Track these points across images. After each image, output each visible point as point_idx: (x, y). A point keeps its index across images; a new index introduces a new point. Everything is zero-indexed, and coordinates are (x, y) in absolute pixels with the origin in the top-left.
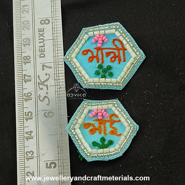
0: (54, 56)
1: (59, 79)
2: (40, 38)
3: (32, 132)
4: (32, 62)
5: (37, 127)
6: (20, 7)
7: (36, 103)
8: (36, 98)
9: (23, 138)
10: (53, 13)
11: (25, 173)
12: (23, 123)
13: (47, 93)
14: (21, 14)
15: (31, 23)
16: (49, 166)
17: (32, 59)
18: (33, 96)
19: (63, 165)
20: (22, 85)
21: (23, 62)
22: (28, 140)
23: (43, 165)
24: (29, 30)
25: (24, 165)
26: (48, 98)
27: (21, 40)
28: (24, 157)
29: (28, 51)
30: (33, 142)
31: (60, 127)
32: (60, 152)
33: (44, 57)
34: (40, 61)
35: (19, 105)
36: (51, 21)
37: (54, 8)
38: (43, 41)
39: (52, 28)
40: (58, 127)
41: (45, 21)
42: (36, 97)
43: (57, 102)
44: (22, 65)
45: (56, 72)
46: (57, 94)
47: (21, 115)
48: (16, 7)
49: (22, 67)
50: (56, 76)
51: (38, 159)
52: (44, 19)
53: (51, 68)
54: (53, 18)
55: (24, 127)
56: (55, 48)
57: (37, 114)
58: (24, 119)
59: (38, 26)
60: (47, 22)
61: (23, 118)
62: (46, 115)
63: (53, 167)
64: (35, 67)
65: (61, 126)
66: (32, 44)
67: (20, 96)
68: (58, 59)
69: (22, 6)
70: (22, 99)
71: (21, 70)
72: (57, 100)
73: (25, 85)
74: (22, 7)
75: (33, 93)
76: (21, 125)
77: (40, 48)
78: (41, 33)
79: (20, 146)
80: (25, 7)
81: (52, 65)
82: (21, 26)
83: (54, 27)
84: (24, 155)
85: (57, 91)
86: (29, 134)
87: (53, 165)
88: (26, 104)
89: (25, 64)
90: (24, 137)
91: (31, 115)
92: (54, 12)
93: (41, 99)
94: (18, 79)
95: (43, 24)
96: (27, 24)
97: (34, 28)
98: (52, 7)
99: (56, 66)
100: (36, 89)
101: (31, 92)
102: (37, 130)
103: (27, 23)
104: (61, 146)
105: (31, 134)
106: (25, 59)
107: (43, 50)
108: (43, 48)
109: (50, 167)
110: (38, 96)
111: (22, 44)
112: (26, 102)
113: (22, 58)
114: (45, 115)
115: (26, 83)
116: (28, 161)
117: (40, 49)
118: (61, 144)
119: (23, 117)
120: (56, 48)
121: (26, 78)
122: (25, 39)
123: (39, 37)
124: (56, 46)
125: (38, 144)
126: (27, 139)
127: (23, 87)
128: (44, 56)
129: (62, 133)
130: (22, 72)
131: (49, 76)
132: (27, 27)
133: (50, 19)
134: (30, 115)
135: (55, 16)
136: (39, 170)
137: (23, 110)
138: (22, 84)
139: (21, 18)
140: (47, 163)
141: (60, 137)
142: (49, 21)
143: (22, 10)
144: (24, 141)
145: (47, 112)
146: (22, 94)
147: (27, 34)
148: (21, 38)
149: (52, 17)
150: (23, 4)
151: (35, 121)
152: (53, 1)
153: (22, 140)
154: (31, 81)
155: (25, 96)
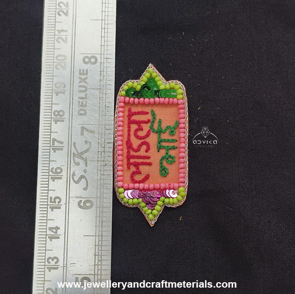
3: (59, 228)
6: (54, 31)
8: (68, 177)
18: (64, 173)
20: (49, 155)
21: (53, 119)
22: (51, 241)
25: (44, 278)
26: (86, 179)
28: (45, 265)
30: (58, 243)
33: (85, 114)
35: (42, 186)
37: (106, 40)
38: (84, 89)
40: (98, 225)
41: (90, 60)
42: (69, 175)
43: (99, 187)
44: (51, 124)
46: (99, 175)
47: (45, 200)
48: (48, 31)
49: (51, 126)
51: (65, 270)
52: (90, 56)
55: (47, 220)
60: (93, 60)
61: (47, 205)
62: (82, 204)
65: (102, 223)
67: (44, 171)
68: (105, 120)
69: (57, 31)
71: (49, 131)
72: (99, 183)
75: (65, 169)
79: (39, 248)
80: (62, 33)
81: (96, 128)
83: (102, 70)
84: (45, 262)
85: (101, 171)
88: (52, 185)
90: (46, 235)
91: (59, 202)
92: (104, 45)
93: (76, 179)
94: (43, 145)
95: (86, 63)
98: (103, 38)
100: (69, 163)
101: (61, 167)
102: (67, 227)
104: (100, 254)
106: (56, 115)
110: (71, 173)
111: (54, 91)
112: (53, 181)
116: (50, 271)
118: (100, 252)
119: (46, 203)
121: (56, 144)
125: (66, 247)
126: (51, 238)
127: (49, 158)
128: (86, 113)
129: (102, 234)
131: (90, 145)
132: (63, 64)
134: (57, 202)
137: (48, 193)
139: (54, 49)
141: (99, 241)
142: (96, 60)
143: (56, 37)
144: (46, 241)
145: (83, 200)
146: (48, 168)
150: (58, 27)
151: (65, 213)
152: (104, 29)
153: (43, 239)
154: (62, 149)
155: (53, 172)
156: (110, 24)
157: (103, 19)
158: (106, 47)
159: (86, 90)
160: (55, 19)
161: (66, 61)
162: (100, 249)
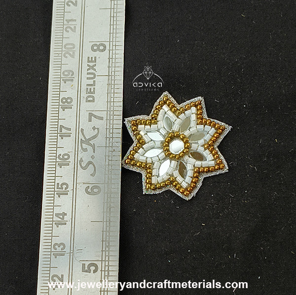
0: (107, 102)
1: (112, 138)
2: (89, 71)
3: (66, 214)
4: (74, 107)
5: (74, 207)
6: (62, 21)
7: (75, 170)
8: (76, 164)
9: (51, 223)
10: (111, 34)
11: (49, 277)
12: (54, 200)
13: (93, 157)
14: (63, 33)
15: (78, 48)
16: (86, 269)
17: (74, 103)
18: (71, 160)
19: (108, 269)
20: (57, 142)
21: (60, 106)
22: (58, 227)
23: (78, 268)
24: (74, 58)
25: (50, 264)
26: (94, 165)
27: (60, 72)
28: (51, 252)
29: (69, 91)
30: (65, 230)
31: (108, 211)
32: (106, 249)
33: (93, 101)
34: (86, 107)
35: (49, 172)
36: (108, 48)
37: (115, 28)
38: (92, 76)
39: (109, 59)
40: (105, 210)
41: (99, 47)
42: (76, 161)
43: (107, 173)
44: (58, 111)
45: (109, 126)
46: (107, 161)
47: (52, 187)
48: (57, 21)
49: (58, 114)
50: (108, 133)
51: (71, 257)
52: (98, 43)
53: (101, 118)
54: (111, 43)
55: (53, 206)
56: (111, 89)
57: (75, 188)
58: (55, 194)
59: (88, 53)
60: (102, 48)
61: (54, 191)
62: (89, 190)
63: (92, 271)
64: (78, 116)
65: (110, 209)
66: (76, 80)
67: (51, 158)
68: (114, 106)
69: (66, 20)
70: (55, 163)
71: (57, 118)
72: (107, 169)
73: (61, 142)
74: (65, 22)
75: (72, 155)
76: (49, 202)
77: (88, 87)
78: (91, 64)
79: (45, 235)
80: (70, 23)
81: (104, 114)
82: (62, 51)
83: (111, 57)
84: (51, 249)
85: (109, 156)
86: (61, 217)
87: (93, 268)
88: (60, 171)
89: (64, 110)
90: (53, 221)
91: (66, 189)
92: (113, 33)
93: (83, 165)
94: (51, 132)
95: (95, 51)
96: (71, 48)
97: (81, 56)
98: (112, 26)
99: (110, 117)
100: (77, 150)
101: (68, 153)
102: (74, 213)
103: (72, 46)
104: (107, 240)
105: (63, 217)
106: (64, 103)
107: (92, 91)
108: (92, 87)
109: (88, 271)
110: (79, 160)
111: (62, 79)
112: (61, 167)
113: (59, 100)
114: (86, 190)
115: (62, 139)
116: (56, 258)
117: (88, 88)
118: (108, 237)
120: (113, 90)
121: (64, 131)
122: (66, 71)
123: (88, 70)
124: (113, 86)
126: (58, 224)
127: (57, 145)
128: (94, 99)
129: (110, 220)
130: (58, 122)
131: (98, 132)
132: (71, 53)
133: (107, 44)
134: (64, 188)
135: (114, 40)
136: (71, 274)
137: (55, 179)
138: (56, 140)
139: (63, 38)
140: (85, 264)
141: (107, 226)
142: (105, 47)
143: (65, 27)
144: (52, 227)
145: (91, 186)
146: (55, 155)
148: (61, 70)
150: (67, 17)
151: (72, 199)
152: (113, 17)
153: (49, 226)
154: (70, 136)
155: (60, 158)
156: (119, 12)
157: (112, 7)
158: (114, 34)
159: (94, 77)
160: (64, 10)
161: (74, 50)
162: (108, 234)
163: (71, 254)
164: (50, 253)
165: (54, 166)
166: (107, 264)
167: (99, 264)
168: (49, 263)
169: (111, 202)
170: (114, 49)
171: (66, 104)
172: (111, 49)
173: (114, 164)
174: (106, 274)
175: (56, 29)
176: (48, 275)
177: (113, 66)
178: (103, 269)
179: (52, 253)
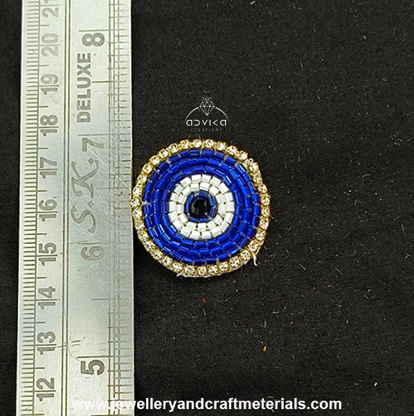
0: (109, 121)
1: (119, 174)
2: (80, 76)
5: (65, 279)
7: (65, 224)
9: (33, 303)
10: (112, 19)
11: (33, 382)
12: (35, 269)
13: (90, 204)
14: (39, 18)
15: (62, 41)
16: (87, 368)
17: (60, 123)
19: (119, 368)
23: (74, 367)
24: (57, 56)
27: (38, 78)
29: (52, 106)
31: (116, 283)
32: (114, 339)
36: (107, 39)
39: (110, 56)
45: (114, 158)
50: (112, 167)
53: (101, 146)
54: (112, 32)
56: (114, 101)
57: (66, 250)
58: (37, 260)
59: (78, 48)
63: (96, 372)
64: (66, 143)
66: (61, 89)
70: (34, 215)
73: (43, 183)
74: (42, 2)
76: (29, 272)
77: (79, 99)
78: (83, 65)
82: (39, 45)
86: (48, 293)
87: (96, 368)
89: (45, 135)
96: (52, 41)
97: (67, 53)
99: (114, 144)
103: (54, 38)
105: (50, 293)
107: (86, 105)
108: (86, 100)
109: (90, 372)
113: (37, 119)
114: (83, 253)
115: (44, 177)
117: (79, 101)
120: (116, 103)
122: (46, 76)
123: (79, 73)
124: (116, 97)
130: (37, 153)
133: (106, 34)
135: (116, 28)
136: (64, 376)
138: (35, 180)
140: (84, 362)
147: (53, 64)
148: (38, 74)
149: (110, 30)
163: (65, 348)
164: (32, 348)
165: (34, 219)
166: (117, 362)
167: (105, 361)
168: (32, 361)
169: (121, 271)
170: (116, 41)
171: (48, 124)
172: (112, 41)
173: (123, 213)
174: (116, 376)
175: (29, 12)
176: (32, 380)
177: (116, 66)
178: (112, 369)
179: (36, 347)
